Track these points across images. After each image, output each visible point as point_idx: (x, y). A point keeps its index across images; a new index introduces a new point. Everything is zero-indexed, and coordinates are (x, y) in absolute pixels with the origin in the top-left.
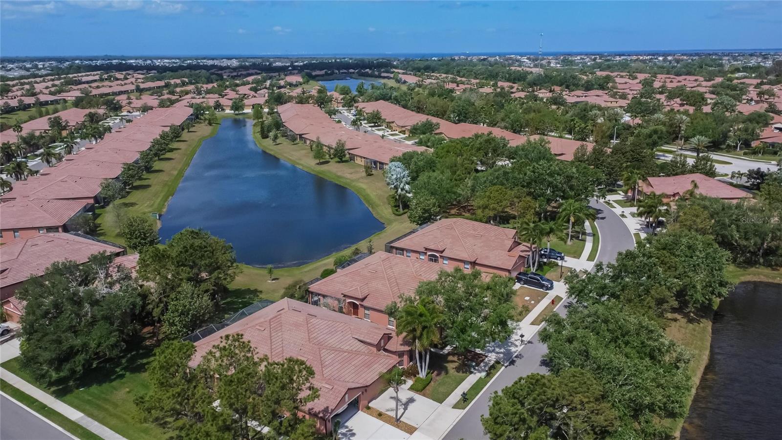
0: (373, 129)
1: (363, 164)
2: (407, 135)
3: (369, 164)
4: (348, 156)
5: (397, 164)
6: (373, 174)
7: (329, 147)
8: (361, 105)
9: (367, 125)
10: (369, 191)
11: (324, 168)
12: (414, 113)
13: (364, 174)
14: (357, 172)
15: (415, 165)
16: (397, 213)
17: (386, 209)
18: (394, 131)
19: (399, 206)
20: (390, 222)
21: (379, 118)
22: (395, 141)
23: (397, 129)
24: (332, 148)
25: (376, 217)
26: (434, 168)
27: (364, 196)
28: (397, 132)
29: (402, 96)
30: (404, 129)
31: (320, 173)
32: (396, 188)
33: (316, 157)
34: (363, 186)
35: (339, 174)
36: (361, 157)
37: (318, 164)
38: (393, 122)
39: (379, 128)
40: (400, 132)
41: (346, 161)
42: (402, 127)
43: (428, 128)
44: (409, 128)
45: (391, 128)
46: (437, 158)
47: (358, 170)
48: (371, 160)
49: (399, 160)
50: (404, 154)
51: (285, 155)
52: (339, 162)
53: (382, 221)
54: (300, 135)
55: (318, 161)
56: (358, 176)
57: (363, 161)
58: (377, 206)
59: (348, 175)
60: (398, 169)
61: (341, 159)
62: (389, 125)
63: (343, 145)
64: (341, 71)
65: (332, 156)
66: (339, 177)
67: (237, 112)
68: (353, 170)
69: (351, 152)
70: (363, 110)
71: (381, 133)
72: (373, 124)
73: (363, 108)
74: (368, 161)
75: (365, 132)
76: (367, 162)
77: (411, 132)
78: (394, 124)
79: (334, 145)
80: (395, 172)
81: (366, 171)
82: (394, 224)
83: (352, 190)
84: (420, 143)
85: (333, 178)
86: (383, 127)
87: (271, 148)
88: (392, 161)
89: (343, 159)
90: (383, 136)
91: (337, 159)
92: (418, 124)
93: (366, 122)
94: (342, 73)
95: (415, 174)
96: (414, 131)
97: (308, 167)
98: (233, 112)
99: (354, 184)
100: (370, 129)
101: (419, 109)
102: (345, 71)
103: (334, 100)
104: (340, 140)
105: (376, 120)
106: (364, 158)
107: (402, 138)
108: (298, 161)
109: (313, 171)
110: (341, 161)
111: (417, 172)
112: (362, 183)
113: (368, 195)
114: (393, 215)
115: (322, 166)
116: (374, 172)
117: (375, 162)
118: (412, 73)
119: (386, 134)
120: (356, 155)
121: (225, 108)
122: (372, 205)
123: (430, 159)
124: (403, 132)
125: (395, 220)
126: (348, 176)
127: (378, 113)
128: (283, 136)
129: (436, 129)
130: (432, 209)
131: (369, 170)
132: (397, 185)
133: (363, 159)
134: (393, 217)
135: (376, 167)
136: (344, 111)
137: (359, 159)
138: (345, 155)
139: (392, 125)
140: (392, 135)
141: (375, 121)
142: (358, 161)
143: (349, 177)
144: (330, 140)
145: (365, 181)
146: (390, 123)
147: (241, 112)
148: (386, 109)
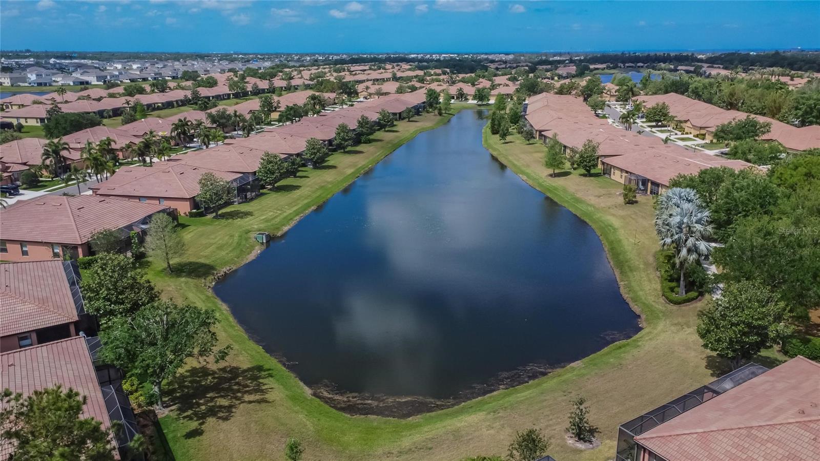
0: (654, 130)
1: (622, 181)
2: (708, 141)
3: (633, 183)
4: (600, 166)
5: (684, 192)
6: (636, 202)
7: (572, 150)
8: (640, 99)
9: (644, 125)
10: (622, 234)
11: (560, 182)
12: (722, 110)
13: (621, 200)
14: (610, 195)
15: (727, 197)
16: (673, 296)
17: (650, 281)
18: (687, 133)
19: (678, 280)
20: (654, 316)
21: (665, 115)
22: (687, 148)
23: (692, 131)
24: (577, 152)
25: (625, 296)
26: (772, 208)
27: (611, 243)
28: (691, 136)
29: (706, 87)
30: (703, 132)
31: (549, 191)
32: (678, 245)
33: (549, 164)
34: (616, 222)
35: (579, 195)
36: (622, 170)
37: (551, 175)
38: (686, 121)
39: (663, 129)
40: (697, 136)
41: (597, 175)
42: (701, 128)
43: (748, 130)
44: (713, 130)
45: (682, 130)
46: (779, 185)
47: (613, 191)
48: (637, 176)
49: (690, 183)
50: (703, 173)
51: (510, 158)
52: (584, 175)
53: (636, 308)
54: (540, 131)
55: (551, 171)
56: (610, 202)
57: (623, 177)
58: (631, 271)
59: (592, 198)
60: (686, 206)
61: (588, 171)
62: (679, 125)
63: (594, 149)
64: (627, 65)
65: (575, 166)
66: (578, 200)
67: (480, 103)
68: (603, 191)
69: (606, 160)
70: (644, 104)
71: (663, 136)
72: (654, 124)
73: (644, 102)
74: (633, 178)
75: (639, 132)
76: (630, 180)
77: (716, 135)
78: (688, 124)
79: (580, 148)
80: (679, 210)
81: (625, 196)
82: (661, 326)
83: (594, 226)
84: (734, 154)
85: (567, 202)
86: (669, 128)
87: (496, 147)
88: (675, 184)
89: (593, 171)
90: (666, 141)
91: (583, 171)
92: (730, 123)
93: (644, 120)
94: (627, 67)
95: (723, 216)
96: (722, 134)
97: (534, 179)
98: (475, 102)
99: (598, 215)
100: (648, 129)
101: (731, 105)
102: (631, 64)
103: (605, 91)
104: (590, 141)
105: (659, 117)
106: (627, 172)
107: (698, 145)
108: (524, 169)
109: (540, 185)
110: (589, 174)
111: (728, 211)
112: (613, 215)
113: (620, 241)
114: (662, 300)
115: (556, 179)
116: (639, 197)
117: (645, 182)
118: (721, 66)
119: (672, 138)
120: (614, 167)
121: (469, 97)
122: (622, 264)
123: (765, 188)
124: (703, 137)
125: (666, 315)
126: (593, 200)
127: (664, 107)
128: (519, 133)
129: (764, 133)
130: (772, 328)
131: (631, 194)
132: (680, 238)
133: (624, 174)
134: (660, 304)
135: (646, 190)
136: (617, 106)
137: (618, 173)
138: (595, 166)
139: (683, 125)
140: (682, 139)
141: (657, 118)
142: (617, 176)
143: (592, 202)
144: (575, 140)
145: (621, 213)
146: (681, 122)
147: (484, 103)
148: (677, 104)
